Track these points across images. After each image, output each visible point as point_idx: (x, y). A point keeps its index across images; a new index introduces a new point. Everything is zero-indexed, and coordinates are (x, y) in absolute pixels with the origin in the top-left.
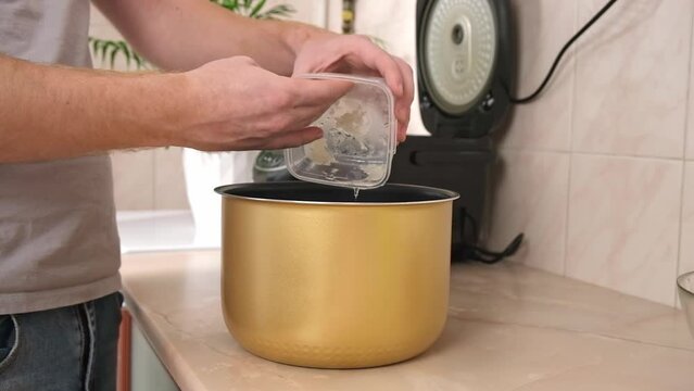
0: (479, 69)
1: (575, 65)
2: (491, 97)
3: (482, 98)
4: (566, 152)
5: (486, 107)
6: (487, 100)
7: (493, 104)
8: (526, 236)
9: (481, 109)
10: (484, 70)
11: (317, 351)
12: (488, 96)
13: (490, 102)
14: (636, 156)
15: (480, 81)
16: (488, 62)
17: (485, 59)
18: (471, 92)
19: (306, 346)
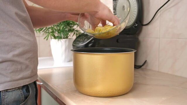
0: (133, 16)
1: (160, 15)
2: (137, 24)
3: (134, 24)
4: (158, 38)
5: (135, 27)
6: (135, 25)
7: (137, 26)
8: (148, 61)
9: (133, 27)
10: (134, 17)
11: (102, 93)
12: (136, 24)
13: (136, 25)
14: (179, 39)
15: (133, 20)
16: (135, 14)
17: (134, 14)
18: (130, 23)
19: (99, 91)
